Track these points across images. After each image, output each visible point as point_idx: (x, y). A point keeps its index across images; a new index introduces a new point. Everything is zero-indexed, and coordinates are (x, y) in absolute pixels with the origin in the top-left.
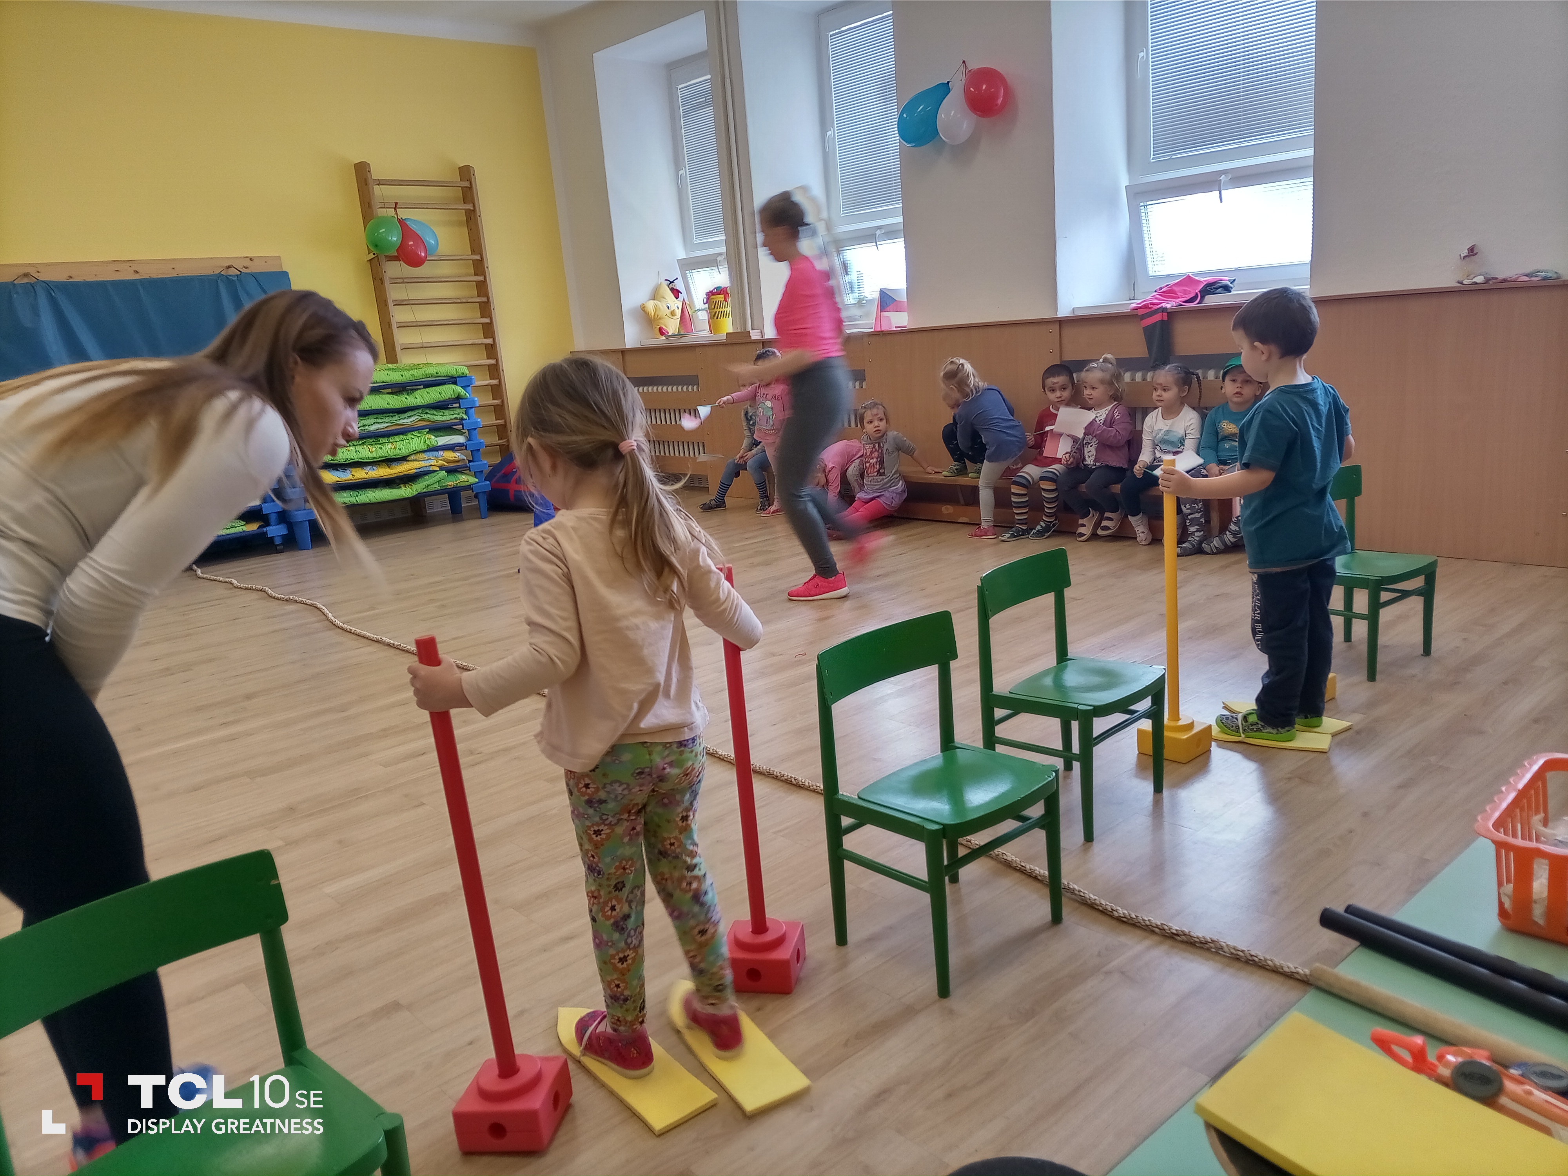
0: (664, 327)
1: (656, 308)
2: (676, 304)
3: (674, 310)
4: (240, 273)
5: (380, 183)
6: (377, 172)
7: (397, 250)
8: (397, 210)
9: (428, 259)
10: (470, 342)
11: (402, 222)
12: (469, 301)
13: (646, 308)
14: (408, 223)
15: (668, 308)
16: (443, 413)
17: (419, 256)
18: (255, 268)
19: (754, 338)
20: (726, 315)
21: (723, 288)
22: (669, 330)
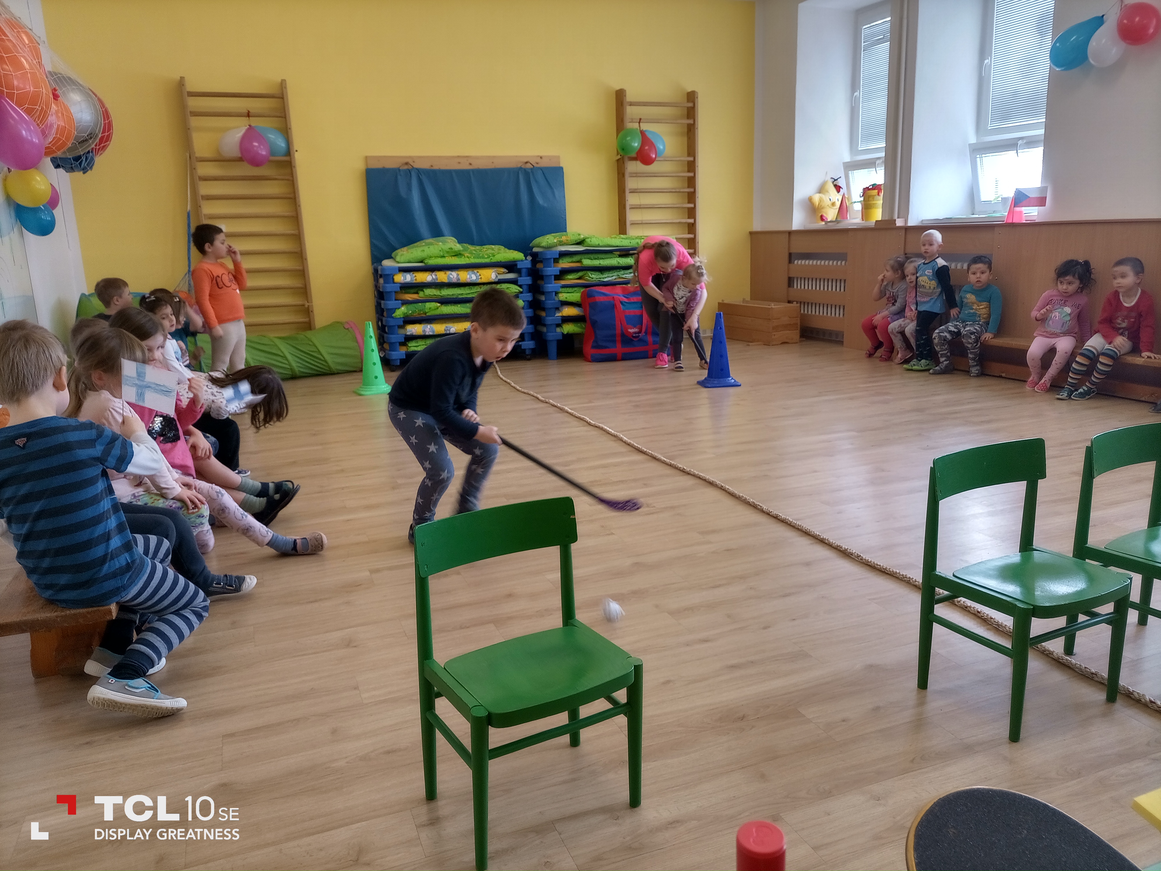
0: (825, 215)
1: (821, 200)
2: (836, 197)
3: (834, 202)
4: (533, 167)
5: (631, 104)
6: (630, 97)
7: (637, 153)
8: (641, 124)
9: (657, 159)
10: (678, 221)
11: (643, 133)
12: (682, 190)
13: (812, 200)
14: (647, 133)
15: (830, 200)
17: (651, 157)
18: (543, 164)
19: (898, 225)
20: (879, 206)
21: (878, 185)
22: (828, 217)
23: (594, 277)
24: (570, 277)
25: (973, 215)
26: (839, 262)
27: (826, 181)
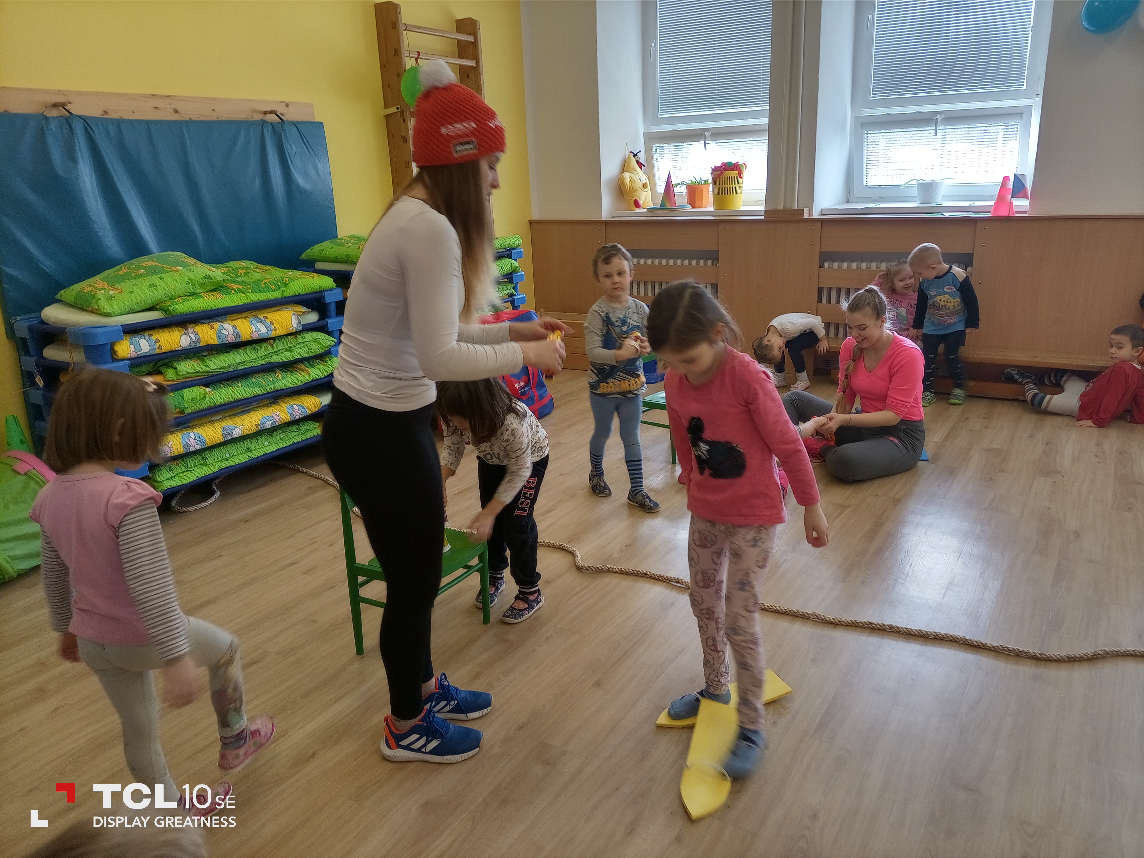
4: (280, 121)
5: (408, 28)
18: (291, 115)
19: (806, 216)
20: (738, 191)
21: (735, 164)
22: (641, 202)
25: (848, 202)
26: (702, 262)
27: (627, 156)
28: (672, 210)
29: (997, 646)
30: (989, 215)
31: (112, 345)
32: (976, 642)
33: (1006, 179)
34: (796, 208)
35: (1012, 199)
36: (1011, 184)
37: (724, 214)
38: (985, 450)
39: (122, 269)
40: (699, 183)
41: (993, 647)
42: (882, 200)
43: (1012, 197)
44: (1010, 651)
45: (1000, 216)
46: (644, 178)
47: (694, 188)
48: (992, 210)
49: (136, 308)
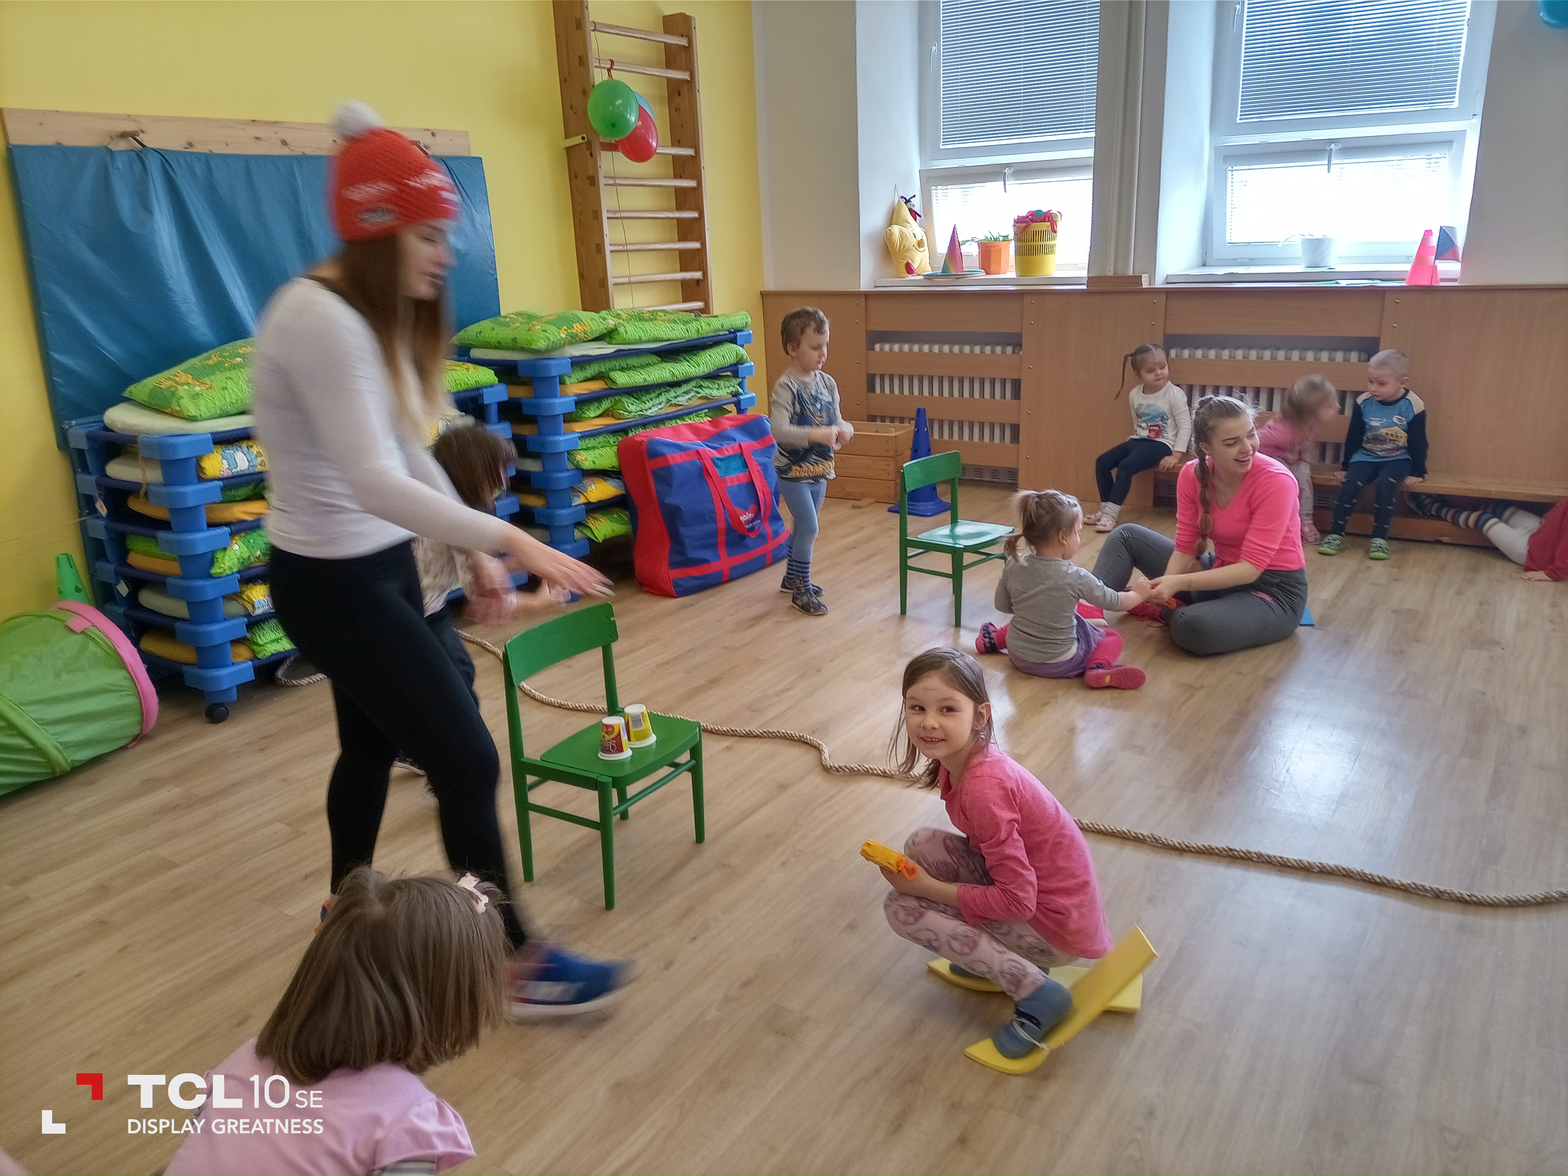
0: (910, 261)
1: (902, 236)
3: (921, 241)
5: (596, 28)
7: (630, 135)
8: (613, 71)
13: (888, 234)
15: (915, 237)
16: (719, 385)
17: (650, 145)
18: (439, 147)
19: (1145, 285)
20: (1051, 250)
21: (1046, 213)
22: (915, 266)
23: (633, 408)
24: (592, 412)
25: (1204, 265)
26: (998, 349)
27: (896, 202)
28: (958, 277)
29: (1408, 884)
30: (1403, 284)
31: (198, 460)
32: (1379, 878)
33: (1428, 233)
34: (1131, 274)
35: (1437, 261)
36: (1434, 241)
37: (1030, 283)
38: (1394, 612)
39: (212, 358)
40: (996, 239)
41: (1403, 885)
42: (1252, 262)
43: (1436, 259)
44: (1426, 890)
45: (1417, 286)
46: (920, 233)
47: (987, 247)
48: (1407, 276)
49: (231, 409)
